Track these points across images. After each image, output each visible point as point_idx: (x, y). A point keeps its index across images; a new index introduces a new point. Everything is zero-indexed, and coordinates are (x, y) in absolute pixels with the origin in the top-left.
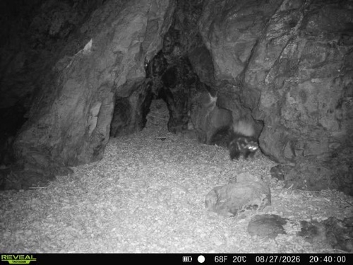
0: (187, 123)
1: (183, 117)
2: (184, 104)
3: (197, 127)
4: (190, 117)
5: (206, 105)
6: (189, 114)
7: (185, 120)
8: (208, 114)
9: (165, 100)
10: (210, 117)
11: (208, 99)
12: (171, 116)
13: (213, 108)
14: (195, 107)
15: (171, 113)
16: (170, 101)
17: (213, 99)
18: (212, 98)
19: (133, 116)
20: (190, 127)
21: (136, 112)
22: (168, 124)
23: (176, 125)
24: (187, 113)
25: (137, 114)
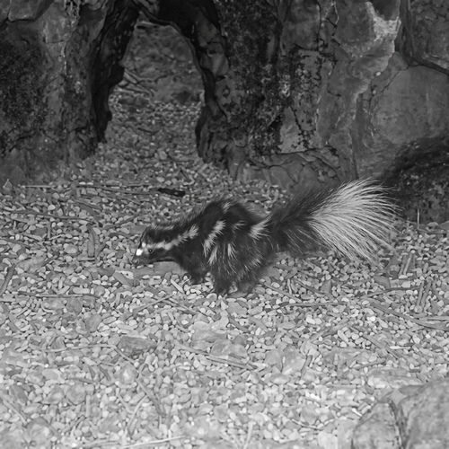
0: (276, 125)
1: (258, 101)
2: (263, 44)
3: (316, 140)
4: (288, 102)
5: (357, 52)
6: (285, 90)
7: (266, 114)
8: (364, 89)
9: (189, 32)
10: (371, 100)
11: (365, 28)
12: (211, 95)
13: (383, 64)
14: (310, 60)
15: (211, 82)
16: (208, 33)
17: (385, 28)
18: (378, 21)
19: (54, 96)
20: (290, 140)
21: (68, 82)
22: (198, 130)
23: (232, 132)
24: (274, 85)
25: (70, 91)
